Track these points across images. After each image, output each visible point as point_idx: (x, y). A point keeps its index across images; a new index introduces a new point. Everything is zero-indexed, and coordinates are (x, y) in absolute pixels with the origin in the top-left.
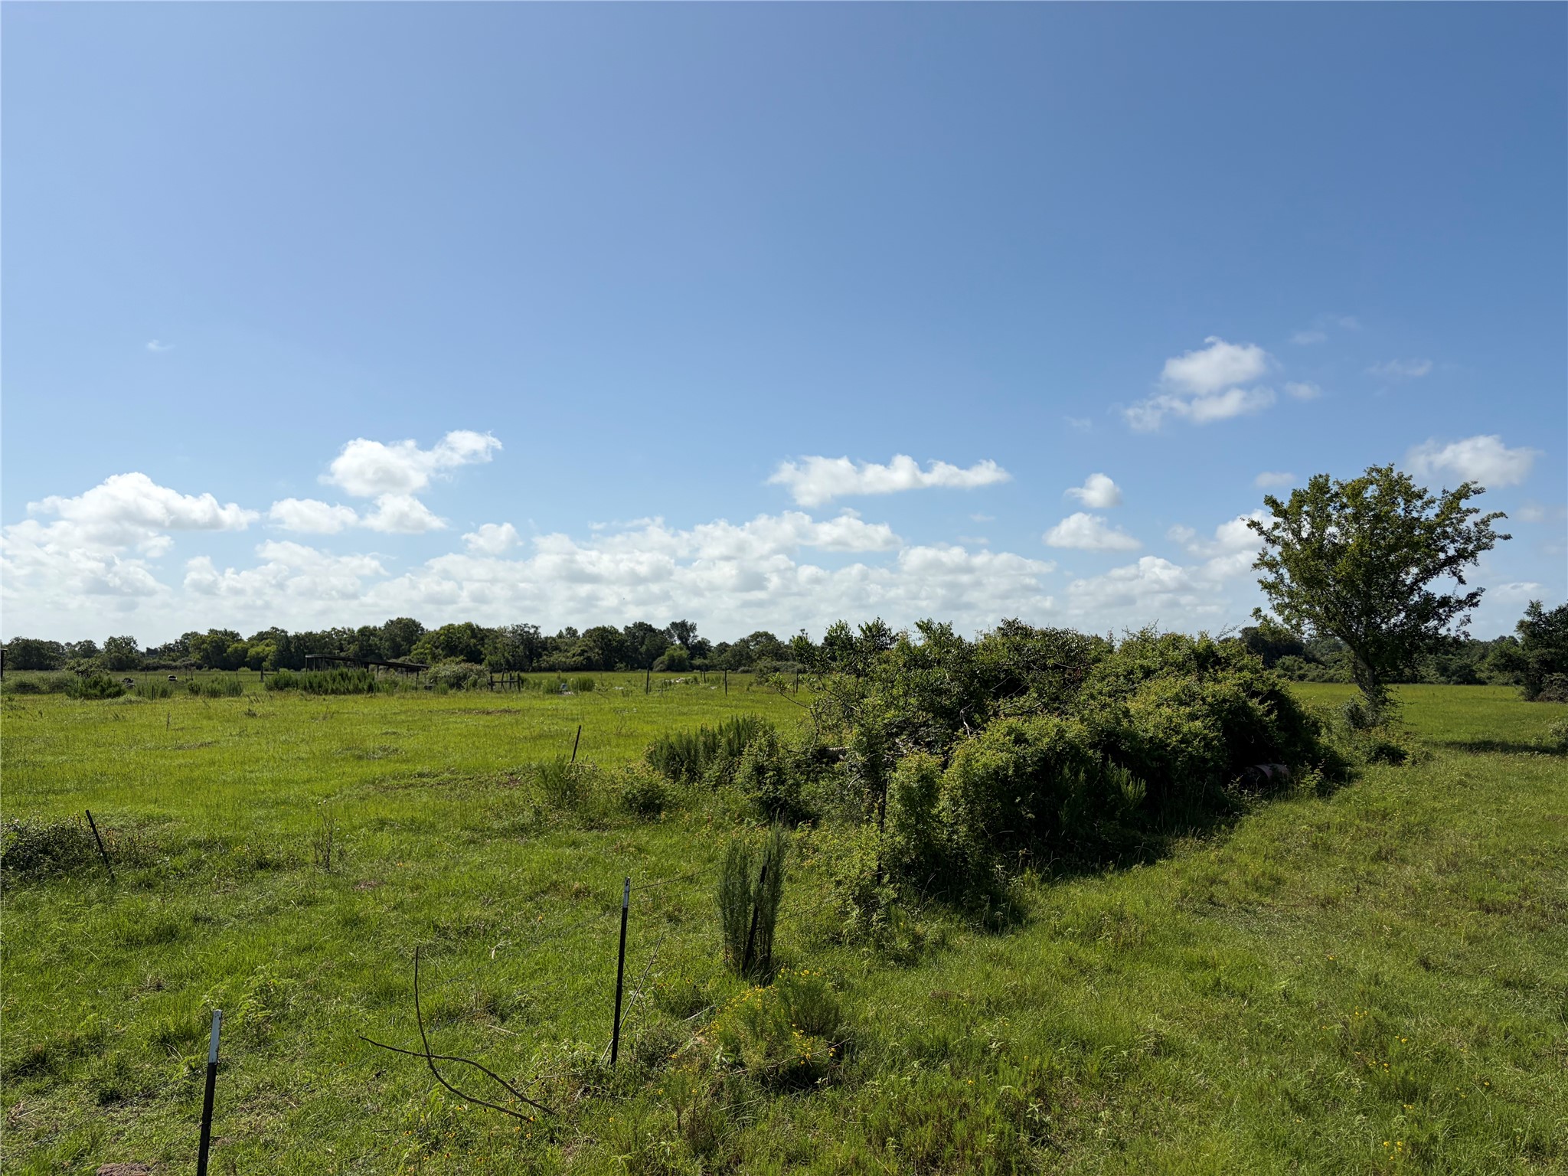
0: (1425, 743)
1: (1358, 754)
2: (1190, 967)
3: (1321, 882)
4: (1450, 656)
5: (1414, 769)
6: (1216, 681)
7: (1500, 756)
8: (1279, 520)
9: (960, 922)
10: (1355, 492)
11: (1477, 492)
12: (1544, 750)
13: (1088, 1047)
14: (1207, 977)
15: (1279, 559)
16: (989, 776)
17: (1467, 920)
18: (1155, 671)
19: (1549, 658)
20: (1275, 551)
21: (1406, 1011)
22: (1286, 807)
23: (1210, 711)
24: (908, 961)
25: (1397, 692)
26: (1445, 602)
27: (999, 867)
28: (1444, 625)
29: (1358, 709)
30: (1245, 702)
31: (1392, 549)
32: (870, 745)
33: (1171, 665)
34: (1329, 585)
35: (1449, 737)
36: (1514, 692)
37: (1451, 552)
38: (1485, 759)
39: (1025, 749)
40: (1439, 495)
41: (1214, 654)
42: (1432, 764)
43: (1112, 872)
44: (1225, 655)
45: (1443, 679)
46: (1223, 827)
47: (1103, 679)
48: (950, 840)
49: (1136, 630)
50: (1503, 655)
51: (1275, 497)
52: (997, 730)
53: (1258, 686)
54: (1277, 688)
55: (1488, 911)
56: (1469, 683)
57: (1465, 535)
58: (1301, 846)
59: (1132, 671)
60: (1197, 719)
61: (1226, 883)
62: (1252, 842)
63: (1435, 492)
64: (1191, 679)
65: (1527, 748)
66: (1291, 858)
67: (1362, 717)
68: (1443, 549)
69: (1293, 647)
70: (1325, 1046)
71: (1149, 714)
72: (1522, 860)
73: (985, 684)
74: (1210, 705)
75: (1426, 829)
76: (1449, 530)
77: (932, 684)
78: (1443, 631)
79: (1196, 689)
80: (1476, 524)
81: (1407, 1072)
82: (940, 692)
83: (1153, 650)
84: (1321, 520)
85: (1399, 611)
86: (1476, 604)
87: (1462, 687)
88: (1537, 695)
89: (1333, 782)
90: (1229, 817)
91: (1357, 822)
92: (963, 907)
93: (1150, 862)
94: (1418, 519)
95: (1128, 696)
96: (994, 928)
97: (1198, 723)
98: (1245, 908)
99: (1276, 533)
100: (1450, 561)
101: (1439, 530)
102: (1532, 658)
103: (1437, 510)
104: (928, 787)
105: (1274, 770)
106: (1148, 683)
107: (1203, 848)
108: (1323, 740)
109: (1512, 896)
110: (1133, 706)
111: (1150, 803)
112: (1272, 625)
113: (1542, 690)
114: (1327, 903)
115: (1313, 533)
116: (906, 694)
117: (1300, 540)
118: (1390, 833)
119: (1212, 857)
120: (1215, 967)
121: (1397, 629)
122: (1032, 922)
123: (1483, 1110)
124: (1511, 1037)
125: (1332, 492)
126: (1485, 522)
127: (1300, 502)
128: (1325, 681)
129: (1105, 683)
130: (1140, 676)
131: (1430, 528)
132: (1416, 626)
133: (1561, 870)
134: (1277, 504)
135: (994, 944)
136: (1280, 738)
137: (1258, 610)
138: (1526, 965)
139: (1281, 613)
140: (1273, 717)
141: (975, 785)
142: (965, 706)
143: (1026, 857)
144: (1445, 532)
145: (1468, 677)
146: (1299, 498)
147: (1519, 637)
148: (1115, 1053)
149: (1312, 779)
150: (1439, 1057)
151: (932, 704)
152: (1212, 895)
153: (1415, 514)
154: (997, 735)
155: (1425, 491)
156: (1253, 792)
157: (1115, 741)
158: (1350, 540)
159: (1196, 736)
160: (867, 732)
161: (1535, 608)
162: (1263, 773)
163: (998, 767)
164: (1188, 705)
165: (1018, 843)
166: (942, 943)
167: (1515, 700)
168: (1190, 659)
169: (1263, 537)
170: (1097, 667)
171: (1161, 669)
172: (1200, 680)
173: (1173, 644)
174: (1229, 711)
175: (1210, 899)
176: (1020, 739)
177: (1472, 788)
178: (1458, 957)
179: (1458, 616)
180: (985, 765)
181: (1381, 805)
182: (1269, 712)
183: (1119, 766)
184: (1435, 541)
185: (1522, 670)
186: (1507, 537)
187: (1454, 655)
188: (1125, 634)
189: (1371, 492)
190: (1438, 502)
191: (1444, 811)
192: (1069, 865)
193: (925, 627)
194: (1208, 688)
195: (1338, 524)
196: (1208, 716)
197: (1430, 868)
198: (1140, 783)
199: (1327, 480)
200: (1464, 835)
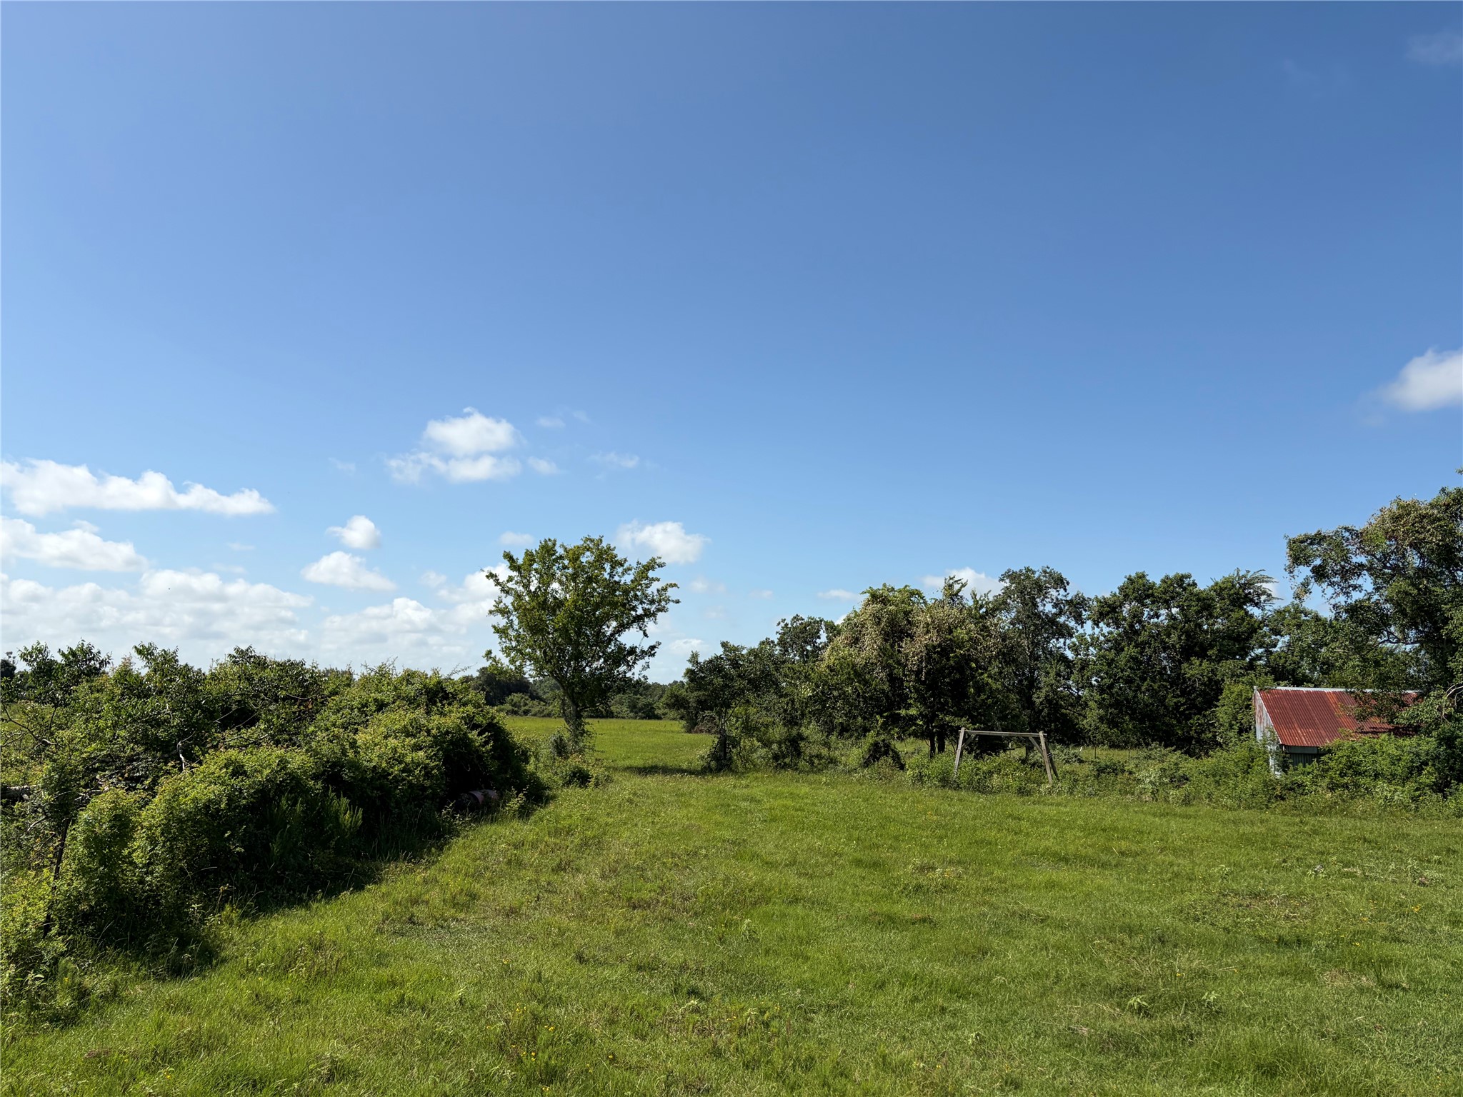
0: (608, 769)
1: (556, 778)
2: (380, 987)
3: (509, 894)
4: (638, 696)
5: (597, 790)
6: (442, 714)
7: (660, 777)
8: (514, 574)
9: (139, 970)
10: (575, 556)
11: (661, 566)
12: (691, 772)
13: (258, 1086)
14: (392, 995)
15: (511, 607)
16: (198, 810)
17: (617, 916)
18: (388, 704)
19: (703, 698)
20: (508, 601)
21: (560, 1002)
22: (489, 829)
23: (434, 742)
24: (65, 1020)
25: (592, 725)
26: (632, 651)
27: (195, 906)
28: (630, 670)
29: (561, 740)
30: (465, 734)
31: (597, 606)
32: (61, 782)
33: (403, 699)
34: (549, 633)
35: (627, 763)
36: (679, 726)
37: (640, 612)
38: (651, 781)
39: (242, 781)
40: (635, 565)
41: (443, 690)
42: (612, 785)
43: (320, 901)
44: (452, 690)
45: (632, 714)
46: (433, 849)
47: (338, 711)
48: (142, 882)
49: (375, 665)
50: (673, 696)
51: (512, 553)
52: (214, 763)
53: (479, 719)
54: (495, 721)
55: (634, 908)
56: (650, 718)
57: (650, 598)
58: (499, 863)
59: (366, 704)
60: (421, 749)
61: (427, 902)
62: (456, 863)
63: (632, 562)
64: (420, 712)
65: (682, 771)
66: (488, 874)
67: (564, 747)
68: (634, 608)
69: (521, 686)
70: (486, 1044)
71: (376, 745)
72: (664, 863)
73: (210, 714)
74: (435, 737)
75: (599, 842)
76: (639, 593)
77: (148, 714)
78: (629, 675)
79: (424, 721)
80: (658, 591)
81: (550, 1058)
82: (158, 723)
83: (388, 684)
84: (547, 577)
85: (600, 657)
86: (653, 655)
87: (645, 721)
88: (693, 728)
89: (533, 804)
90: (440, 840)
91: (547, 838)
92: (146, 953)
93: (359, 887)
94: (617, 583)
95: (359, 728)
96: (178, 971)
97: (421, 753)
98: (441, 923)
99: (510, 585)
100: (639, 619)
101: (632, 593)
102: (692, 698)
103: (632, 577)
104: (122, 825)
105: (485, 795)
106: (380, 716)
107: (412, 870)
108: (530, 768)
109: (653, 894)
110: (361, 738)
111: (367, 830)
112: (499, 665)
113: (696, 724)
114: (513, 912)
115: (539, 587)
116: (115, 726)
117: (529, 592)
118: (571, 846)
119: (418, 879)
120: (402, 984)
121: (597, 672)
122: (224, 961)
123: (605, 1080)
124: (635, 1013)
125: (557, 554)
126: (665, 589)
127: (531, 561)
128: (544, 716)
129: (339, 715)
130: (374, 709)
131: (626, 592)
132: (611, 670)
133: (690, 869)
134: (513, 560)
135: (175, 990)
136: (493, 766)
137: (490, 652)
138: (654, 951)
139: (508, 655)
140: (489, 747)
141: (180, 821)
142: (183, 738)
143: (228, 893)
144: (636, 595)
145: (650, 714)
146: (530, 557)
147: (685, 680)
148: (285, 1088)
149: (515, 802)
150: (579, 1038)
151: (145, 735)
152: (413, 915)
153: (617, 578)
154: (212, 768)
155: (625, 560)
156: (464, 816)
157: (339, 771)
158: (568, 596)
159: (418, 765)
160: (61, 769)
161: (694, 659)
162: (475, 798)
163: (209, 801)
164: (414, 736)
165: (223, 879)
166: (114, 996)
167: (678, 732)
168: (422, 694)
169: (499, 587)
170: (333, 700)
171: (394, 703)
172: (428, 713)
173: (408, 680)
174: (451, 742)
175: (410, 919)
176: (238, 771)
177: (636, 805)
178: (606, 949)
179: (641, 663)
180: (195, 800)
181: (566, 823)
182: (486, 743)
183: (339, 797)
184: (629, 602)
185: (685, 708)
186: (678, 602)
187: (641, 695)
188: (363, 668)
189: (587, 558)
190: (633, 570)
191: (613, 825)
192: (276, 898)
193: (144, 652)
194: (434, 720)
195: (561, 583)
196: (432, 747)
197: (596, 874)
198: (358, 811)
199: (554, 545)
200: (625, 844)
